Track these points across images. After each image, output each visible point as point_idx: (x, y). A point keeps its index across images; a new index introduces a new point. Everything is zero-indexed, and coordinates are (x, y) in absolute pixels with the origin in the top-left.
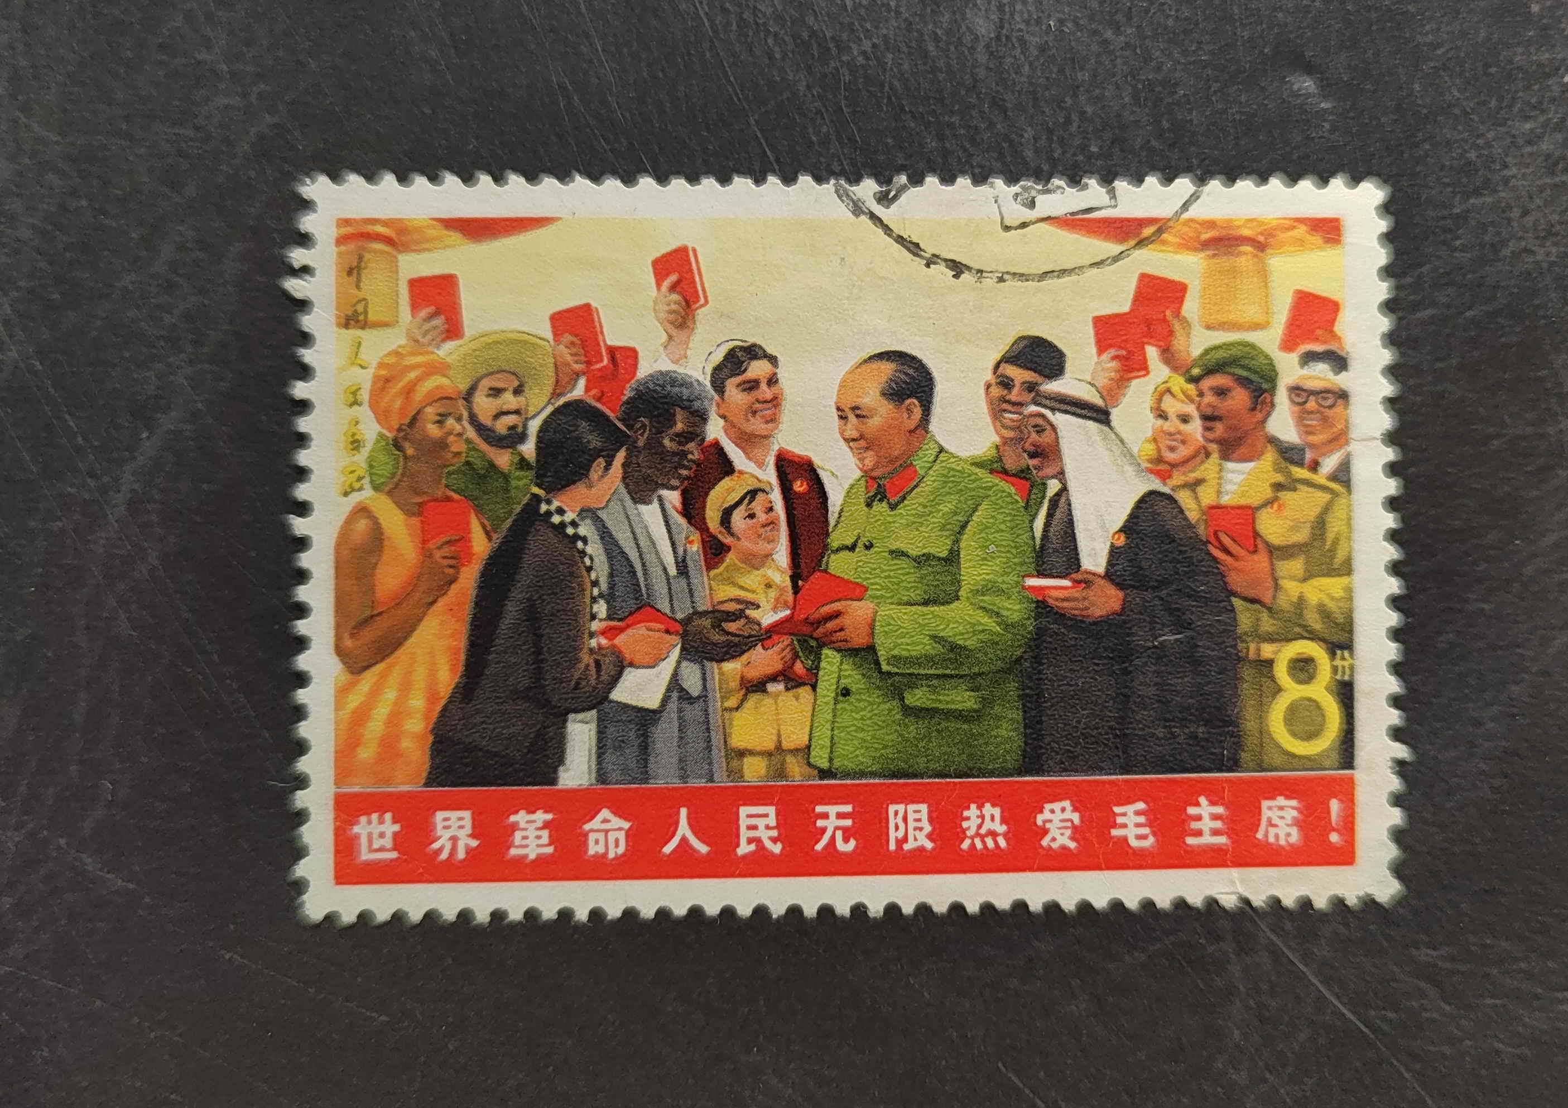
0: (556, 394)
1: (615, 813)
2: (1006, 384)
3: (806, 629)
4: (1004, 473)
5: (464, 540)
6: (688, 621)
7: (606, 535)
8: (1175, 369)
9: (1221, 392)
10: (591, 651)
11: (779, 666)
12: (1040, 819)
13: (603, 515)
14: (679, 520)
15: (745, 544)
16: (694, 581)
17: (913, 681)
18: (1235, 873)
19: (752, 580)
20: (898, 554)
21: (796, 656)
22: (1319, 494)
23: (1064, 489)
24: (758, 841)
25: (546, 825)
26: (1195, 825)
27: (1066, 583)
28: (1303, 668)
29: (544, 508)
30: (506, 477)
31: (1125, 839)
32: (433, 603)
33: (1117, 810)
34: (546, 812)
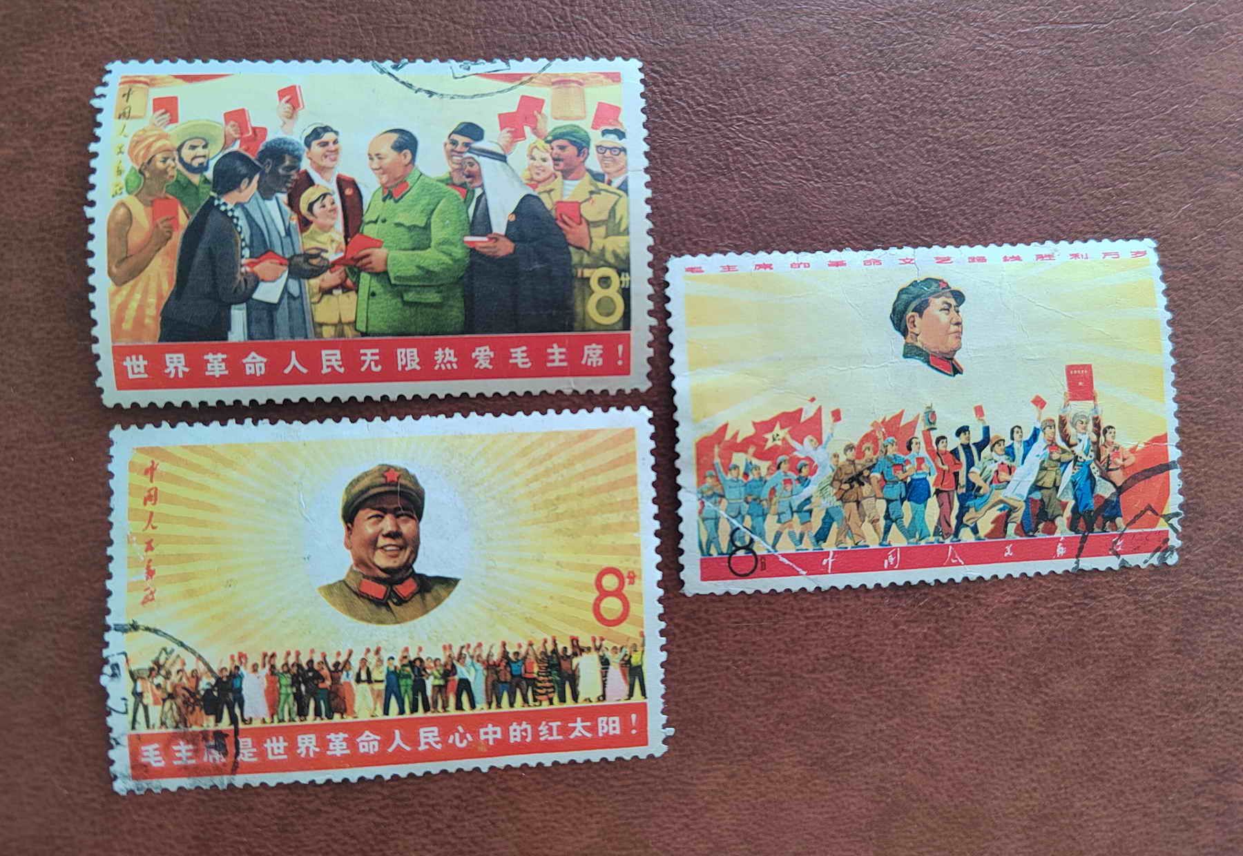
0: (224, 148)
1: (258, 354)
2: (454, 143)
3: (352, 263)
4: (453, 185)
5: (175, 218)
6: (290, 259)
7: (248, 215)
8: (539, 136)
9: (562, 148)
10: (242, 274)
11: (339, 281)
12: (474, 355)
13: (247, 206)
14: (287, 209)
15: (320, 220)
16: (295, 238)
17: (408, 288)
18: (571, 379)
19: (324, 238)
20: (399, 225)
21: (347, 276)
22: (613, 196)
23: (484, 193)
24: (332, 367)
25: (223, 360)
26: (551, 357)
27: (485, 239)
28: (605, 281)
29: (216, 202)
30: (197, 188)
31: (516, 364)
32: (159, 249)
33: (512, 350)
34: (223, 353)
